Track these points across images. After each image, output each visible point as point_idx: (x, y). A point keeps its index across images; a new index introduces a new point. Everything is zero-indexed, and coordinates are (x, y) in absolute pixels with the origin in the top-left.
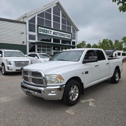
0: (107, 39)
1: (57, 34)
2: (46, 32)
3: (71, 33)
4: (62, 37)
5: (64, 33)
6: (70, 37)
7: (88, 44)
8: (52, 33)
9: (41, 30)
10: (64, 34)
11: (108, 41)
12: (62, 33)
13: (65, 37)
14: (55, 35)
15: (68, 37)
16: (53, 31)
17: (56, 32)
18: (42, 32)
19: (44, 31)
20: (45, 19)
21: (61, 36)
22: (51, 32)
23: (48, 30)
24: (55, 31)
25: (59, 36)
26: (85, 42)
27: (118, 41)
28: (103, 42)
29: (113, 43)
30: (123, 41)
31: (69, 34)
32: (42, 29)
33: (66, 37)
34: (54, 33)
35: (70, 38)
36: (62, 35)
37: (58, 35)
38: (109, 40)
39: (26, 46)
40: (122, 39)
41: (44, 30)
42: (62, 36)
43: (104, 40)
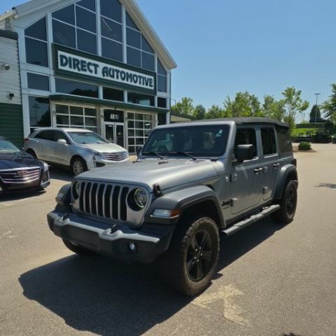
0: (247, 93)
1: (115, 73)
2: (80, 66)
3: (154, 75)
4: (129, 83)
5: (133, 73)
6: (151, 86)
7: (197, 107)
8: (100, 70)
9: (64, 61)
10: (135, 75)
11: (248, 98)
12: (130, 72)
13: (137, 84)
14: (109, 78)
15: (147, 85)
16: (102, 65)
17: (110, 69)
18: (68, 66)
19: (76, 64)
20: (76, 27)
21: (127, 80)
22: (98, 69)
23: (88, 60)
24: (109, 66)
25: (120, 80)
26: (192, 100)
27: (273, 100)
28: (237, 99)
29: (259, 104)
30: (286, 98)
31: (147, 77)
32: (70, 58)
33: (140, 83)
34: (105, 71)
35: (153, 88)
36: (129, 77)
37: (117, 77)
38: (250, 97)
39: (22, 109)
40: (283, 94)
41: (75, 60)
42: (129, 80)
43: (238, 95)
